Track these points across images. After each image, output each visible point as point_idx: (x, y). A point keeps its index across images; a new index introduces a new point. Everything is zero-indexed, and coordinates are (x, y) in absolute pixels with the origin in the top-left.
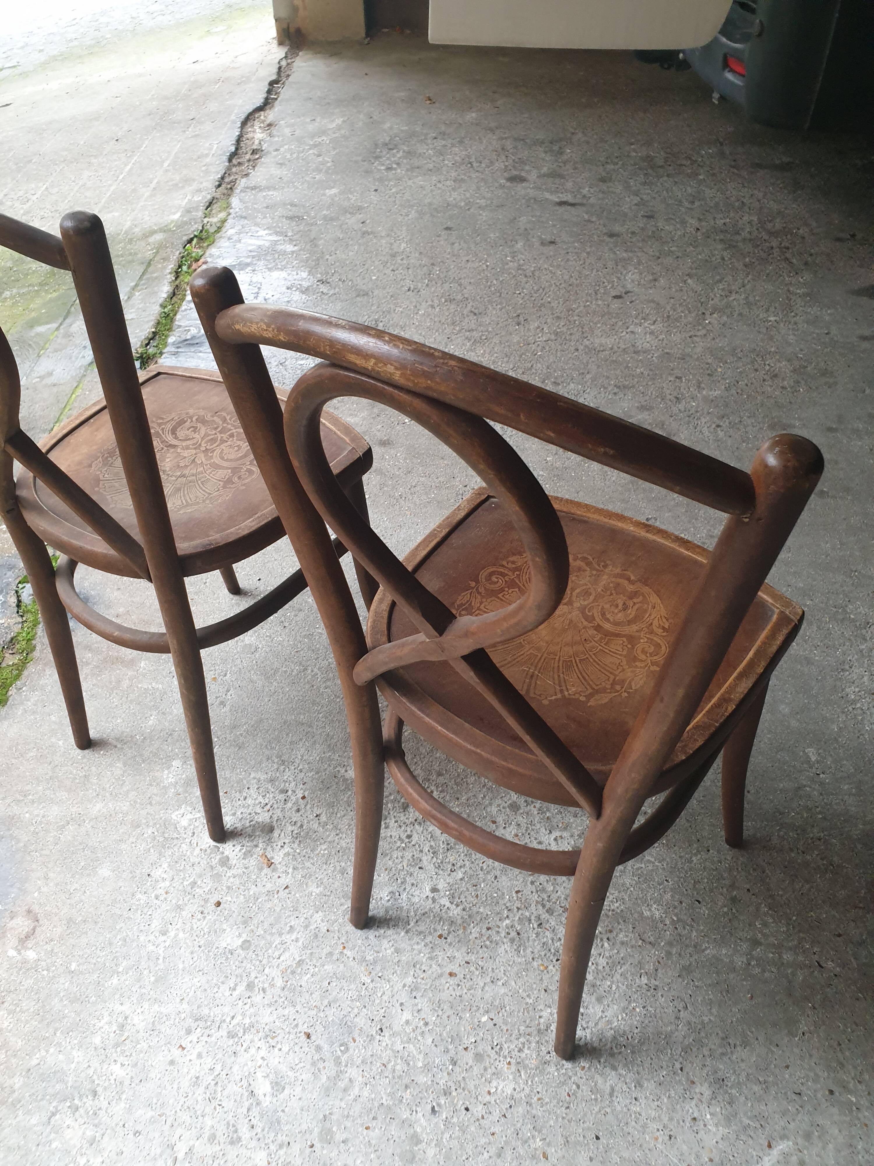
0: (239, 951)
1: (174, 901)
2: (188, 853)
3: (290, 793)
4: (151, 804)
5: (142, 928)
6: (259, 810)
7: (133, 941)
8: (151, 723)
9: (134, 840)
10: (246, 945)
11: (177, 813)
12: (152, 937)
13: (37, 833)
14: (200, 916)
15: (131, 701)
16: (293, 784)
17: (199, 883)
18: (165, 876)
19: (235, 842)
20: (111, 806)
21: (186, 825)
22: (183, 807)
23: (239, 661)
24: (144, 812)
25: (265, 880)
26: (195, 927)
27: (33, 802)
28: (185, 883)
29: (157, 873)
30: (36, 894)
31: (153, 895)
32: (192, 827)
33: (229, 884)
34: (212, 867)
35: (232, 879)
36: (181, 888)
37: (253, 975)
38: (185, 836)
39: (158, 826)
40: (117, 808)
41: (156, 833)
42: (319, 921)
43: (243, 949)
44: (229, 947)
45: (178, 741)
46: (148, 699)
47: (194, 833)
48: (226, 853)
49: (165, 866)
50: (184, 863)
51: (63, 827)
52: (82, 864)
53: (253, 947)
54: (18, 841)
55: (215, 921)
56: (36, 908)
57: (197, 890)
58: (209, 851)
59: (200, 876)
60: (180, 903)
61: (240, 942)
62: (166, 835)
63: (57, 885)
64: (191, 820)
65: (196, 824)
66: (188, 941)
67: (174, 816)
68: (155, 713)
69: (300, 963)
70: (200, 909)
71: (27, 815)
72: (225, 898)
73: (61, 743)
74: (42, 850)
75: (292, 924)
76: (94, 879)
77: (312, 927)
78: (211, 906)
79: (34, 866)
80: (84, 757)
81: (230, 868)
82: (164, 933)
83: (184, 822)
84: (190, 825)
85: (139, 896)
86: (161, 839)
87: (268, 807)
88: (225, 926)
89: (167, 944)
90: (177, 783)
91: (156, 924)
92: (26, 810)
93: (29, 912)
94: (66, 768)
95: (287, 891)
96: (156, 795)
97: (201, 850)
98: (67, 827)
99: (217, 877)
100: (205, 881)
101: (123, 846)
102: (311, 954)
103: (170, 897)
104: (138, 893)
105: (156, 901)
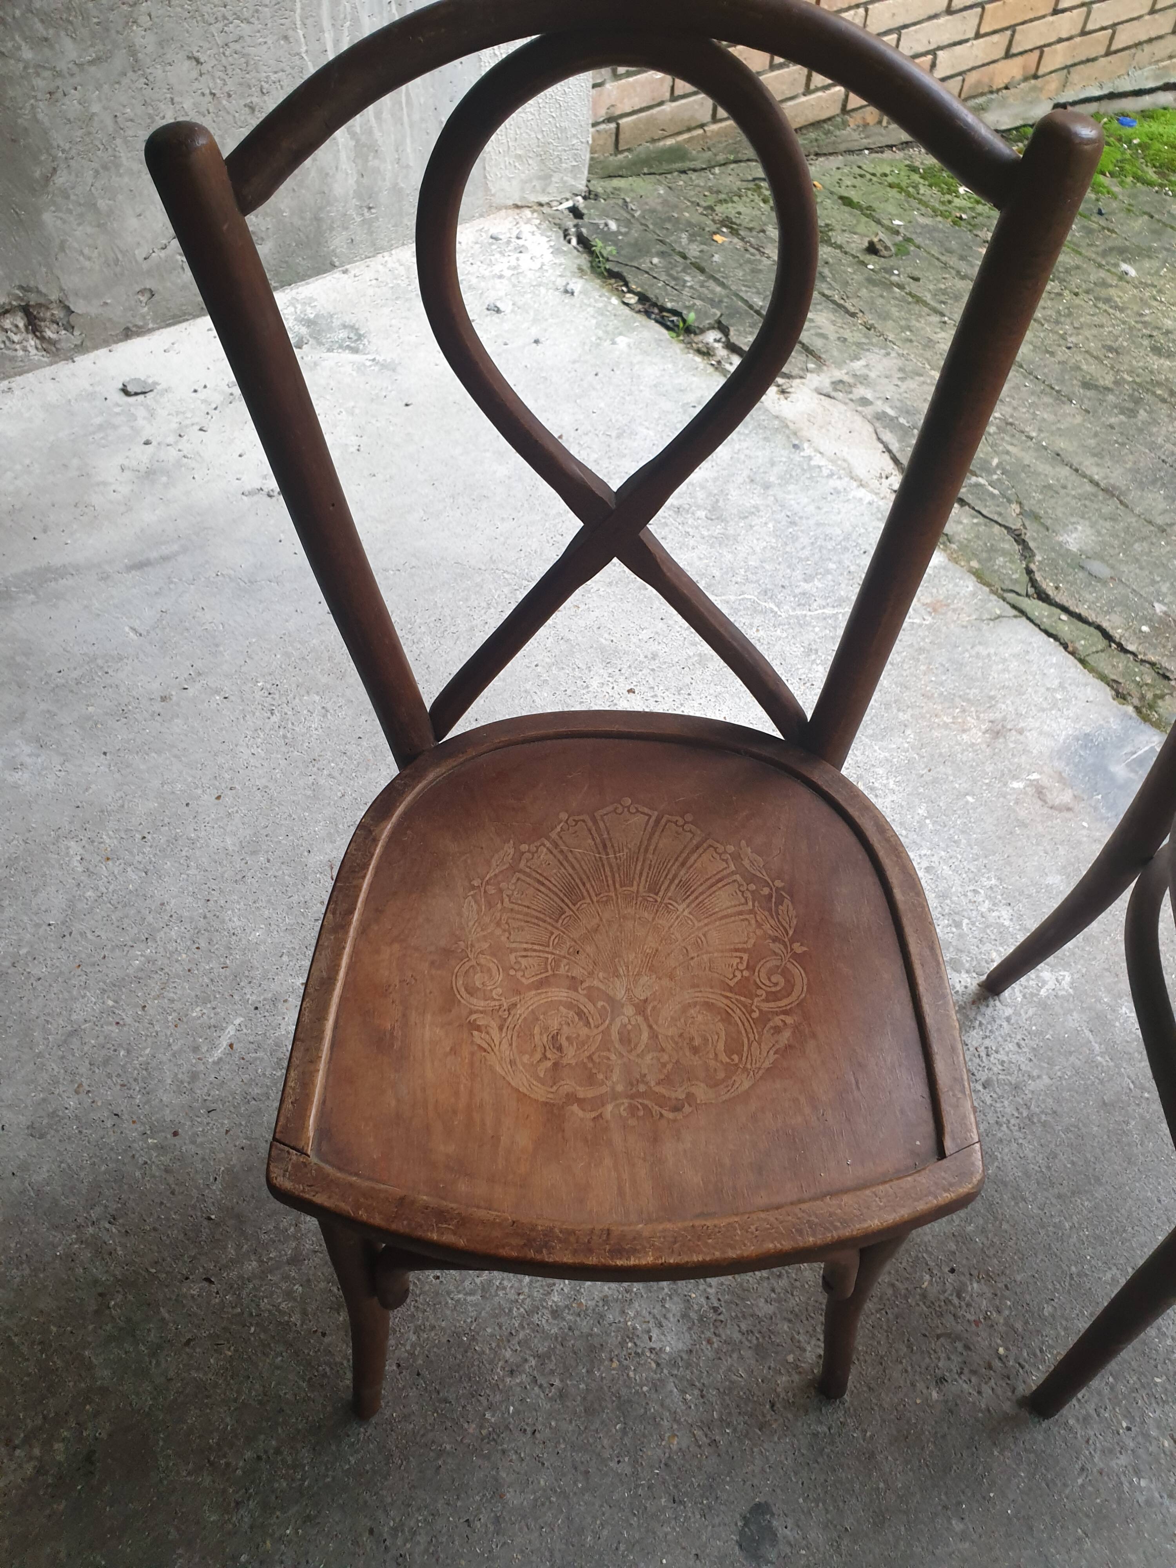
2: (1001, 949)
3: (980, 1088)
4: (1108, 970)
6: (987, 1042)
7: (947, 846)
11: (1068, 979)
12: (935, 859)
16: (989, 1101)
18: (995, 914)
19: (969, 991)
28: (965, 921)
30: (1085, 824)
36: (965, 914)
48: (964, 975)
49: (1007, 923)
50: (993, 937)
56: (1069, 814)
60: (948, 901)
63: (1080, 842)
64: (1044, 983)
67: (1066, 974)
85: (993, 881)
87: (983, 1054)
90: (1114, 1011)
96: (1115, 983)
104: (998, 883)
105: (972, 888)
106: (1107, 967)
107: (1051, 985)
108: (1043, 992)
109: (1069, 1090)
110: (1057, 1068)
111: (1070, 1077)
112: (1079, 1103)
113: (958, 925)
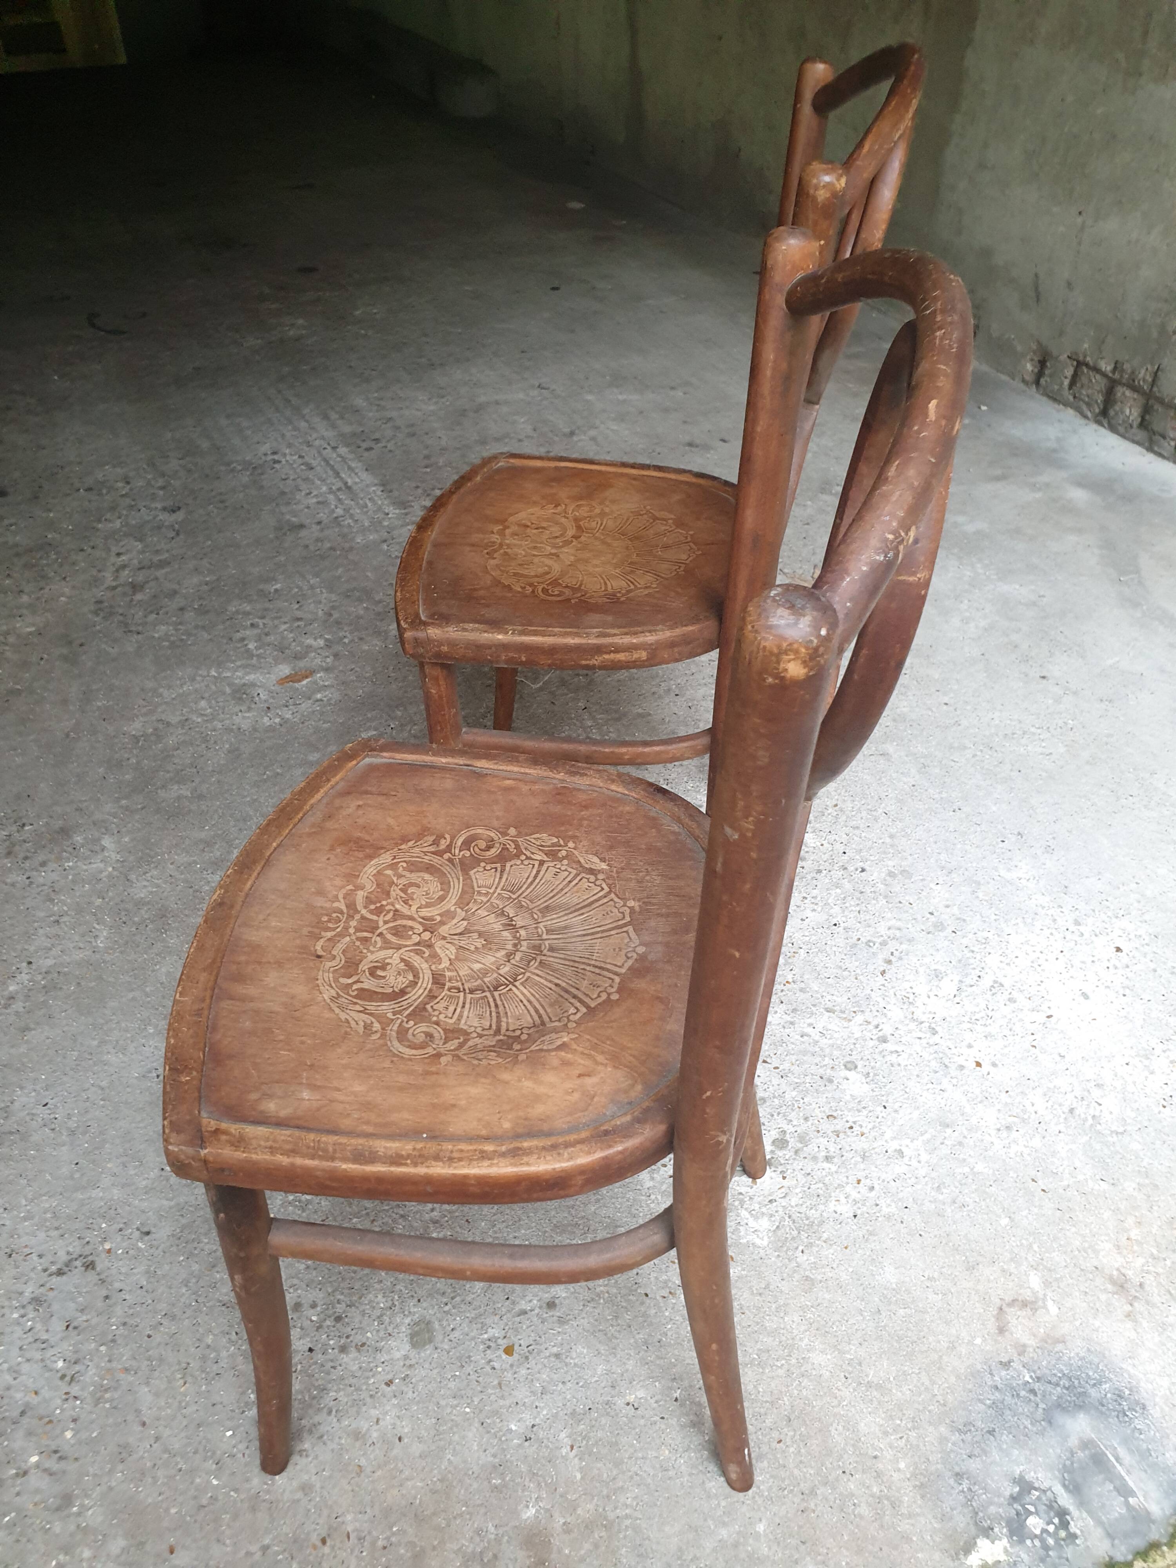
0: (859, 1069)
1: (862, 1166)
2: (798, 1190)
4: (767, 1287)
5: (913, 1180)
7: (932, 1179)
8: (641, 1394)
9: (828, 1269)
10: (851, 1066)
11: (758, 1242)
12: (914, 1163)
13: (913, 1420)
14: (856, 1128)
15: (618, 1464)
17: (823, 1154)
18: (843, 1200)
20: (806, 1341)
21: (766, 1219)
22: (744, 1241)
23: (456, 1334)
24: (785, 1286)
25: (771, 1088)
26: (870, 1126)
27: (879, 1475)
28: (834, 1168)
29: (846, 1210)
31: (873, 1194)
32: (764, 1210)
33: (802, 1121)
34: (796, 1152)
35: (795, 1123)
37: (871, 1043)
38: (780, 1209)
39: (790, 1253)
40: (803, 1328)
41: (801, 1248)
42: (778, 1015)
43: (856, 1067)
44: (864, 1080)
45: (651, 1324)
46: (600, 1434)
47: (770, 1201)
49: (832, 1206)
51: (879, 1387)
52: (902, 1312)
53: (848, 1059)
54: (943, 1440)
55: (850, 1110)
56: (992, 1325)
57: (832, 1150)
58: (780, 1169)
59: (815, 1158)
60: (859, 1159)
61: (851, 1074)
62: (795, 1233)
64: (756, 1218)
65: (757, 1207)
66: (889, 1123)
67: (765, 1242)
68: (620, 1402)
69: (828, 1010)
70: (849, 1132)
71: (902, 1465)
72: (820, 1115)
73: (761, 1528)
74: (927, 1389)
75: (798, 1037)
76: (907, 1279)
77: (788, 1018)
78: (839, 1125)
79: (953, 1379)
80: (761, 1457)
81: (784, 1132)
82: (900, 1153)
83: (764, 1224)
84: (763, 1214)
85: (885, 1210)
86: (804, 1235)
88: (848, 1098)
89: (908, 1141)
91: (899, 1168)
92: (895, 1475)
93: (1001, 1330)
94: (796, 1472)
95: (768, 1060)
97: (784, 1178)
98: (875, 1380)
99: (803, 1139)
100: (816, 1149)
101: (844, 1277)
102: (814, 1005)
103: (861, 1175)
104: (883, 1213)
105: (876, 1186)
106: (771, 1287)
107: (752, 1223)
108: (744, 1213)
109: (634, 1200)
110: (659, 1197)
111: (648, 1205)
112: (621, 1204)
113: (827, 1159)
